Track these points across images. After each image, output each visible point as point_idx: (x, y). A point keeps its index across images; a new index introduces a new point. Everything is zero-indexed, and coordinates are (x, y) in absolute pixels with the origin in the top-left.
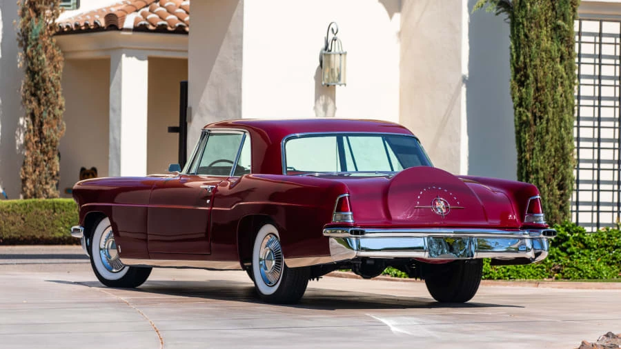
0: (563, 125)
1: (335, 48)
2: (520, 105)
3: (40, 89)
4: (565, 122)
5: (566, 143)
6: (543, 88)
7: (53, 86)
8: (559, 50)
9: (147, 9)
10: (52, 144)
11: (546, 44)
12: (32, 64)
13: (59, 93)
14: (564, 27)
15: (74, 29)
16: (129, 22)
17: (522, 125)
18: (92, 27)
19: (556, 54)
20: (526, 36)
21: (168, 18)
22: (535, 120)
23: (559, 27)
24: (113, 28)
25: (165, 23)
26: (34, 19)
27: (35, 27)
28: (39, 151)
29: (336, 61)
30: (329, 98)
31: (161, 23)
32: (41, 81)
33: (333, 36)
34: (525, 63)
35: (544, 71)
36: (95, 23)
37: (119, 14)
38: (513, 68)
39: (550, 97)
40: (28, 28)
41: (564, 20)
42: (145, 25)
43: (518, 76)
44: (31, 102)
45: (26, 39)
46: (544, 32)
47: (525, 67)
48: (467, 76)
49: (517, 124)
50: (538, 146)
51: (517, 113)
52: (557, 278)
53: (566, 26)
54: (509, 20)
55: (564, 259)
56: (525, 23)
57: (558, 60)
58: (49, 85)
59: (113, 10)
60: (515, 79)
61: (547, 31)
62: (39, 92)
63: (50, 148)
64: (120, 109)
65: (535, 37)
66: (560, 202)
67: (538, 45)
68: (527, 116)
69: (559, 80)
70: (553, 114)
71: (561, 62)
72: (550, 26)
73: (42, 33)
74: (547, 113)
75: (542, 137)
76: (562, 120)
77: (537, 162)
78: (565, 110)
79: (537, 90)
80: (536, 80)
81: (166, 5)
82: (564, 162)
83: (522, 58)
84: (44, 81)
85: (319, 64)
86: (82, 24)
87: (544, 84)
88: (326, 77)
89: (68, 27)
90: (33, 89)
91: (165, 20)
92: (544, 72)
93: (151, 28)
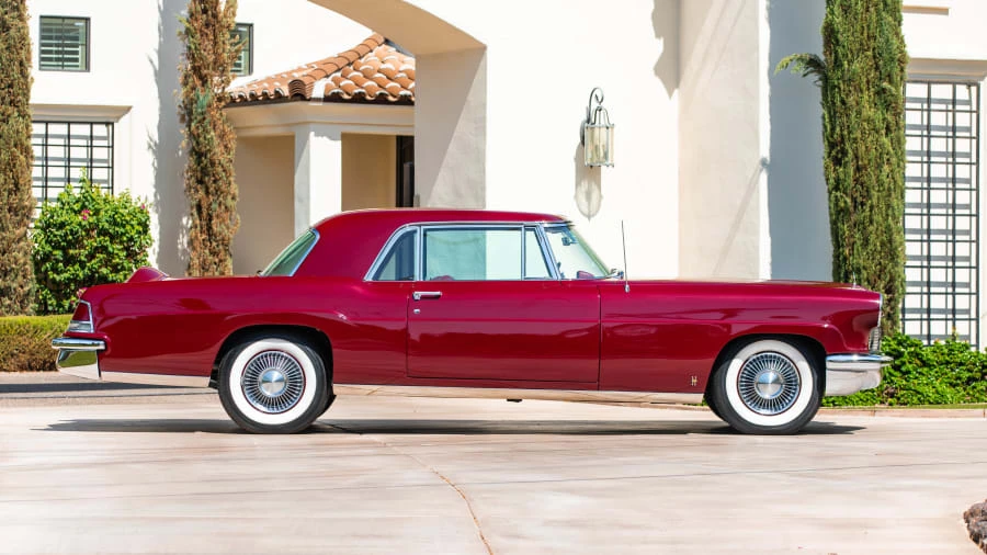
0: (890, 212)
1: (601, 120)
2: (836, 188)
3: (208, 175)
4: (893, 209)
5: (894, 236)
6: (865, 167)
7: (224, 171)
8: (884, 119)
9: (339, 74)
10: (225, 243)
11: (869, 112)
12: (198, 143)
13: (232, 179)
14: (890, 91)
15: (249, 100)
16: (319, 90)
17: (839, 214)
18: (272, 97)
19: (880, 125)
20: (843, 102)
21: (365, 85)
22: (855, 207)
23: (884, 90)
24: (299, 98)
25: (363, 91)
26: (199, 87)
27: (201, 98)
28: (207, 251)
29: (601, 135)
30: (593, 184)
31: (357, 90)
32: (209, 165)
33: (598, 105)
34: (842, 136)
35: (865, 146)
36: (277, 92)
37: (306, 81)
38: (826, 143)
39: (874, 178)
40: (192, 99)
41: (891, 82)
42: (338, 93)
43: (834, 153)
44: (197, 191)
45: (190, 113)
46: (866, 97)
47: (843, 141)
48: (768, 159)
49: (833, 211)
50: (859, 239)
51: (833, 199)
52: (891, 404)
53: (893, 89)
54: (820, 83)
55: (898, 380)
56: (842, 86)
57: (883, 132)
58: (220, 169)
59: (297, 76)
60: (829, 156)
61: (870, 96)
62: (207, 179)
63: (221, 247)
64: (308, 198)
65: (854, 103)
66: (888, 309)
67: (859, 113)
68: (845, 202)
69: (885, 157)
70: (878, 198)
71: (887, 134)
72: (872, 89)
73: (209, 106)
74: (869, 197)
75: (865, 228)
76: (888, 206)
77: (859, 259)
78: (893, 195)
79: (858, 169)
80: (856, 157)
81: (361, 68)
82: (893, 259)
83: (838, 129)
84: (213, 164)
85: (579, 140)
86: (259, 94)
87: (866, 162)
88: (589, 155)
89: (240, 97)
90: (199, 175)
91: (362, 88)
92: (867, 147)
93: (346, 97)
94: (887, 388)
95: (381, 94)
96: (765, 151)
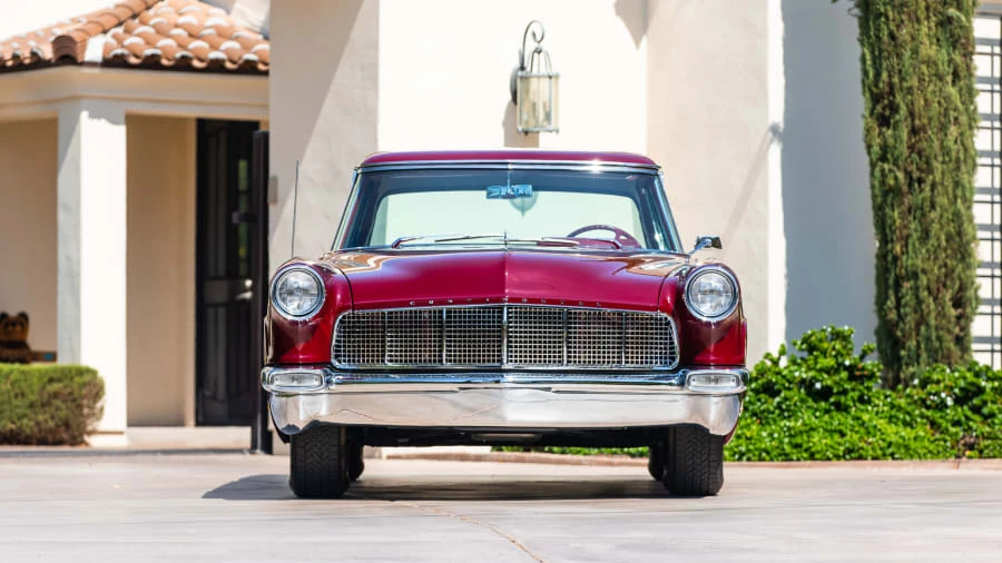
0: (959, 193)
2: (883, 159)
4: (963, 187)
5: (965, 225)
6: (923, 129)
8: (950, 61)
9: (120, 30)
11: (928, 50)
14: (959, 19)
16: (94, 50)
17: (885, 197)
18: (27, 61)
19: (945, 69)
20: (892, 37)
21: (160, 44)
22: (910, 185)
23: (950, 20)
24: (67, 61)
25: (158, 52)
31: (149, 52)
33: (536, 45)
34: (891, 85)
35: (925, 98)
36: (34, 54)
37: (77, 36)
38: (868, 95)
39: (936, 144)
41: (959, 8)
42: (122, 55)
43: (879, 108)
46: (925, 30)
47: (892, 93)
48: (782, 126)
49: (877, 192)
50: (916, 230)
51: (877, 173)
53: (963, 18)
54: (857, 11)
56: (890, 14)
57: (949, 78)
59: (59, 32)
60: (872, 114)
61: (930, 28)
64: (78, 205)
65: (908, 38)
66: (957, 330)
67: (915, 52)
68: (896, 178)
69: (952, 114)
70: (943, 173)
71: (954, 82)
72: (934, 19)
74: (930, 171)
75: (923, 215)
76: (957, 184)
77: (916, 259)
78: (963, 168)
79: (914, 131)
80: (912, 114)
81: (152, 22)
82: (963, 258)
83: (885, 75)
86: (7, 57)
87: (926, 121)
91: (156, 48)
92: (926, 100)
93: (133, 60)
94: (964, 437)
95: (183, 57)
96: (776, 112)
